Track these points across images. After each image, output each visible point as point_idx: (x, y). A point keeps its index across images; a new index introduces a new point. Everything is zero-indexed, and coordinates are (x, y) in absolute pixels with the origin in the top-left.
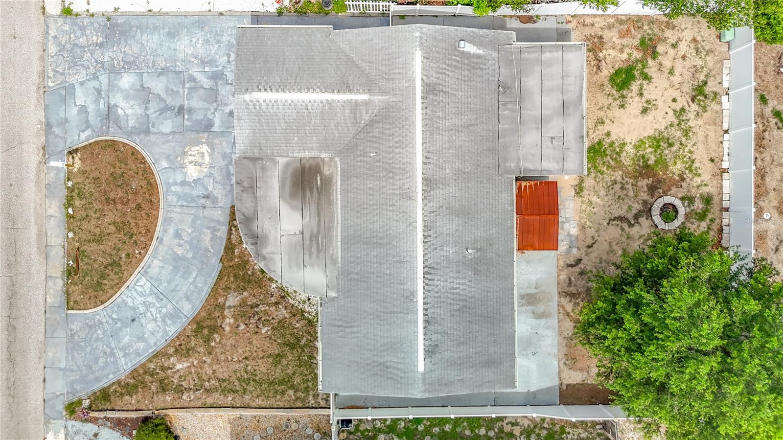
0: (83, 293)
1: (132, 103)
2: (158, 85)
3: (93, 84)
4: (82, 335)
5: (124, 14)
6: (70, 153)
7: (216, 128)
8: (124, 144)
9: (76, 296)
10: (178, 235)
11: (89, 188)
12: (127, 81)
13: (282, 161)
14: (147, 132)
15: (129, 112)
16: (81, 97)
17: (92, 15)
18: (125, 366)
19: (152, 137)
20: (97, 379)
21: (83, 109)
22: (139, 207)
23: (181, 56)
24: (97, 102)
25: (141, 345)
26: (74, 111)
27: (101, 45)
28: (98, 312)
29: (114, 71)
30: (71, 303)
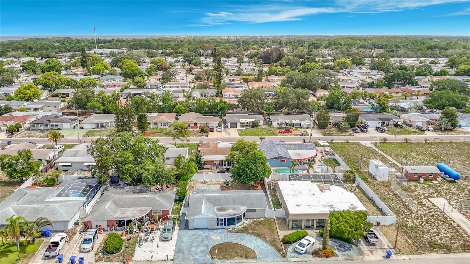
0: (252, 255)
1: (199, 248)
2: (195, 244)
3: (194, 255)
4: (263, 255)
5: (175, 249)
6: (213, 258)
7: (207, 235)
8: (211, 249)
9: (253, 256)
10: (235, 240)
11: (223, 254)
12: (193, 249)
13: (217, 212)
14: (208, 246)
15: (202, 248)
16: (197, 257)
17: (174, 255)
18: (270, 247)
19: (209, 245)
20: (275, 252)
21: (200, 257)
22: (228, 246)
23: (188, 240)
24: (198, 254)
25: (264, 245)
26: (201, 258)
27: (183, 254)
28: (257, 252)
29: (191, 251)
30: (255, 257)
